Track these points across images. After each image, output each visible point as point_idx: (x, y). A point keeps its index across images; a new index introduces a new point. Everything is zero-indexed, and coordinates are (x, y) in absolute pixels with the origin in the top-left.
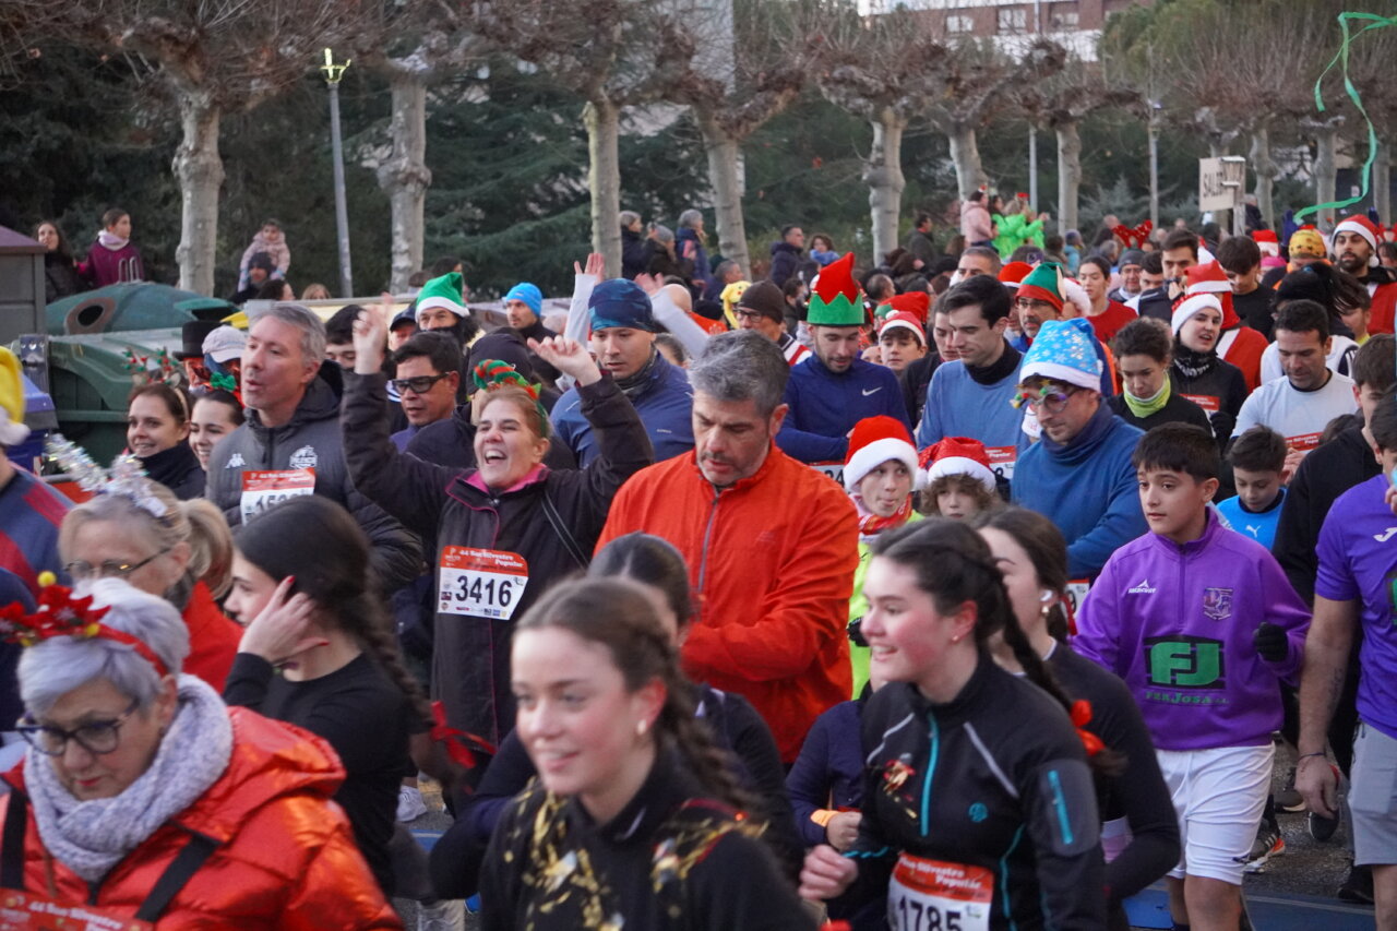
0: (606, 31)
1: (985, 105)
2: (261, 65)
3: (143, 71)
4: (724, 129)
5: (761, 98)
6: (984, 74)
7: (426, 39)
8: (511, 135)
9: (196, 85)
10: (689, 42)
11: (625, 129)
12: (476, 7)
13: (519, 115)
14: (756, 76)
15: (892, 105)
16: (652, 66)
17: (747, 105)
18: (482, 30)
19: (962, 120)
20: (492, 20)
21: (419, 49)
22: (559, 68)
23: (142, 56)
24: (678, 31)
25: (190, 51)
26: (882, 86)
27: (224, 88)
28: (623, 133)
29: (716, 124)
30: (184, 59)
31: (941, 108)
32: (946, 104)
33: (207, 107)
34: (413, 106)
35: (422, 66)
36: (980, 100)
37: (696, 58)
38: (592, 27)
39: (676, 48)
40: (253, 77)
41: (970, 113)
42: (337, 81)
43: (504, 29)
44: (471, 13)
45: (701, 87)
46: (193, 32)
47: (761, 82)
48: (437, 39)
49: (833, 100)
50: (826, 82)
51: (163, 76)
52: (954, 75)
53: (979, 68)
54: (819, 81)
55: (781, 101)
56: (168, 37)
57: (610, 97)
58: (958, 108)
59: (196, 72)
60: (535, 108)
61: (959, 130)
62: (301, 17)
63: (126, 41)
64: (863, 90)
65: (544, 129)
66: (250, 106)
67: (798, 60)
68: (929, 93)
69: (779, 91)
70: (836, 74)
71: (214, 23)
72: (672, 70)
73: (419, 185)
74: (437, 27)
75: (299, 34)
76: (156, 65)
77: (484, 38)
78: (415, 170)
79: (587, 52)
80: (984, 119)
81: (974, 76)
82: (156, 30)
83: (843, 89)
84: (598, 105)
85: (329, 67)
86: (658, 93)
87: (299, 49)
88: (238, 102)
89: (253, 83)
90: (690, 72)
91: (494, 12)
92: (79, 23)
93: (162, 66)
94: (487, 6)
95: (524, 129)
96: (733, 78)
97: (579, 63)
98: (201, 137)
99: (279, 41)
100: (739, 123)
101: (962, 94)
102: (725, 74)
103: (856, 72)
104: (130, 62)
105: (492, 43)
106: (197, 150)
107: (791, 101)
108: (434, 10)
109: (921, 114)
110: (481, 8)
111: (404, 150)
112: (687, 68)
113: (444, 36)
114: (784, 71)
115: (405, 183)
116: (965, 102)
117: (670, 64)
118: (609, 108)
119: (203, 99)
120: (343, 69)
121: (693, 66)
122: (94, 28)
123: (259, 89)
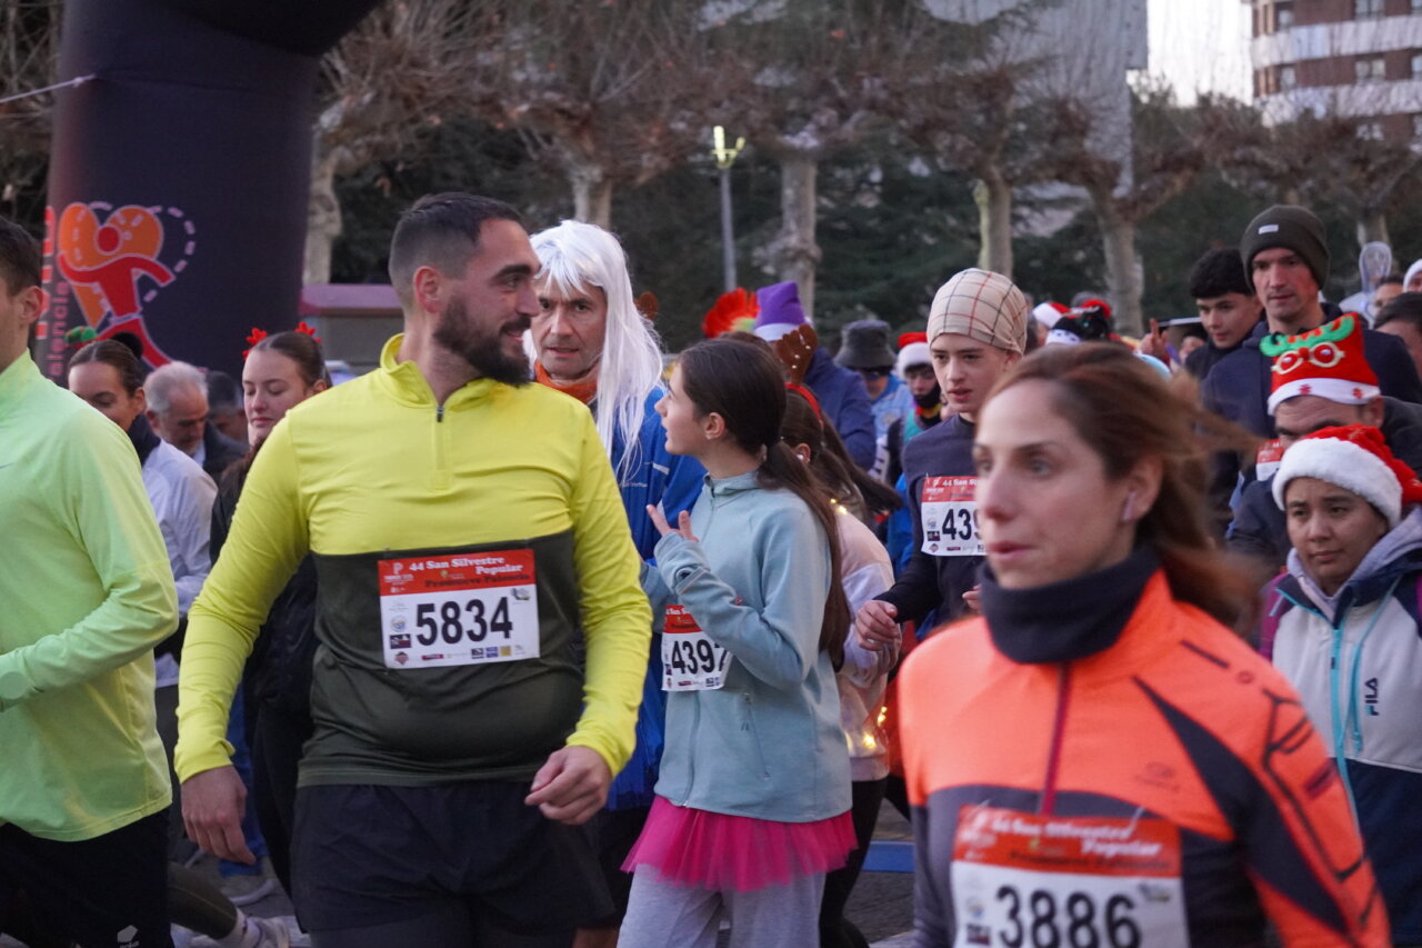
0: (998, 107)
1: (1397, 187)
2: (653, 140)
3: (537, 147)
4: (1120, 210)
5: (1158, 179)
6: (1395, 156)
7: (816, 116)
8: (902, 238)
9: (588, 159)
10: (1083, 118)
11: (1018, 231)
12: (866, 83)
13: (910, 216)
14: (1153, 157)
15: (1296, 187)
16: (1046, 146)
17: (1143, 187)
18: (872, 105)
19: (1371, 205)
20: (883, 95)
21: (810, 127)
22: (951, 148)
23: (536, 132)
24: (1072, 107)
25: (582, 124)
26: (1285, 168)
27: (615, 162)
28: (1016, 235)
29: (1111, 207)
30: (577, 133)
31: (1348, 192)
32: (1354, 186)
33: (599, 179)
34: (803, 183)
35: (812, 143)
36: (1390, 183)
37: (1092, 135)
38: (985, 104)
39: (1068, 122)
40: (643, 152)
41: (1379, 198)
42: (729, 165)
43: (895, 104)
44: (861, 88)
45: (1097, 168)
46: (587, 106)
47: (1158, 162)
48: (827, 116)
49: (1234, 184)
50: (1226, 164)
51: (557, 152)
52: (1362, 154)
53: (1389, 152)
54: (1219, 164)
55: (1179, 183)
56: (562, 112)
57: (1003, 175)
58: (1366, 194)
59: (589, 146)
60: (928, 211)
61: (1368, 216)
62: (692, 95)
63: (522, 115)
64: (1267, 173)
65: (936, 231)
66: (642, 179)
67: (1197, 143)
68: (1336, 174)
69: (1178, 170)
70: (1238, 154)
71: (605, 97)
72: (1066, 147)
73: (809, 263)
74: (829, 105)
75: (690, 109)
76: (548, 139)
77: (874, 114)
78: (805, 246)
79: (978, 128)
80: (1395, 203)
81: (1383, 160)
82: (550, 104)
83: (1244, 172)
84: (990, 184)
85: (720, 151)
86: (1052, 172)
87: (690, 124)
88: (631, 175)
89: (645, 157)
90: (1084, 153)
91: (885, 87)
92: (476, 99)
93: (556, 140)
94: (878, 82)
95: (916, 231)
96: (1128, 159)
97: (972, 144)
98: (593, 211)
99: (671, 117)
100: (1135, 205)
101: (1372, 178)
102: (1122, 153)
103: (1259, 154)
104: (525, 138)
105: (883, 118)
107: (1190, 182)
108: (824, 87)
109: (1325, 198)
110: (872, 84)
111: (792, 226)
112: (1081, 146)
113: (833, 113)
114: (1181, 151)
115: (794, 260)
116: (1375, 186)
117: (1064, 141)
118: (1002, 188)
119: (595, 173)
120: (733, 153)
121: (1088, 144)
122: (491, 104)
123: (650, 164)
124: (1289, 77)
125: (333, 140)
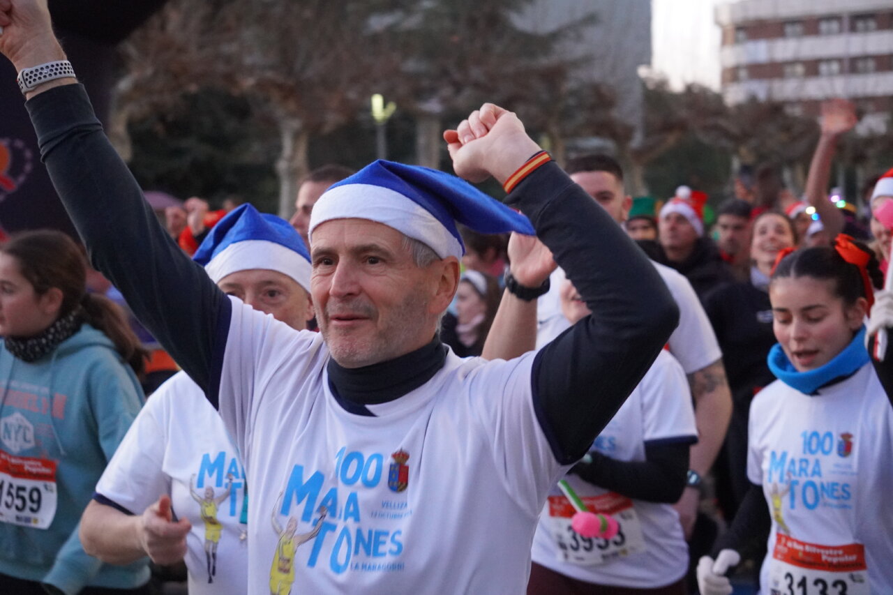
0: (557, 88)
2: (335, 104)
4: (634, 156)
5: (657, 137)
7: (440, 91)
9: (293, 115)
10: (611, 97)
14: (656, 122)
15: (745, 144)
16: (587, 114)
18: (477, 85)
20: (483, 79)
21: (437, 97)
24: (604, 89)
25: (289, 92)
26: (739, 132)
27: (311, 117)
29: (628, 154)
30: (285, 98)
31: (779, 148)
32: (782, 144)
33: (299, 129)
35: (437, 108)
37: (616, 107)
38: (548, 86)
39: (601, 99)
40: (328, 112)
42: (383, 123)
43: (491, 84)
44: (469, 73)
45: (619, 129)
46: (292, 81)
47: (658, 126)
48: (447, 91)
49: (706, 141)
50: (702, 128)
51: (273, 109)
52: (787, 125)
53: (804, 124)
54: (697, 128)
55: (671, 139)
56: (277, 85)
57: (560, 132)
59: (293, 107)
62: (361, 75)
63: (250, 86)
64: (726, 134)
66: (327, 129)
67: (683, 113)
68: (771, 136)
69: (671, 131)
70: (710, 121)
71: (304, 76)
72: (599, 115)
74: (449, 84)
75: (360, 84)
76: (267, 100)
79: (544, 102)
81: (801, 129)
82: (268, 80)
83: (713, 134)
84: (551, 137)
86: (591, 130)
87: (359, 94)
88: (320, 127)
89: (329, 115)
90: (611, 119)
91: (485, 73)
92: (220, 75)
93: (272, 102)
96: (640, 124)
98: (295, 149)
99: (346, 90)
100: (644, 153)
102: (635, 120)
103: (722, 122)
104: (251, 101)
106: (292, 159)
107: (679, 139)
108: (445, 73)
109: (764, 151)
112: (609, 114)
113: (451, 89)
114: (673, 119)
117: (599, 111)
118: (559, 140)
119: (295, 124)
121: (615, 114)
122: (230, 78)
123: (333, 120)
124: (743, 74)
125: (126, 99)
